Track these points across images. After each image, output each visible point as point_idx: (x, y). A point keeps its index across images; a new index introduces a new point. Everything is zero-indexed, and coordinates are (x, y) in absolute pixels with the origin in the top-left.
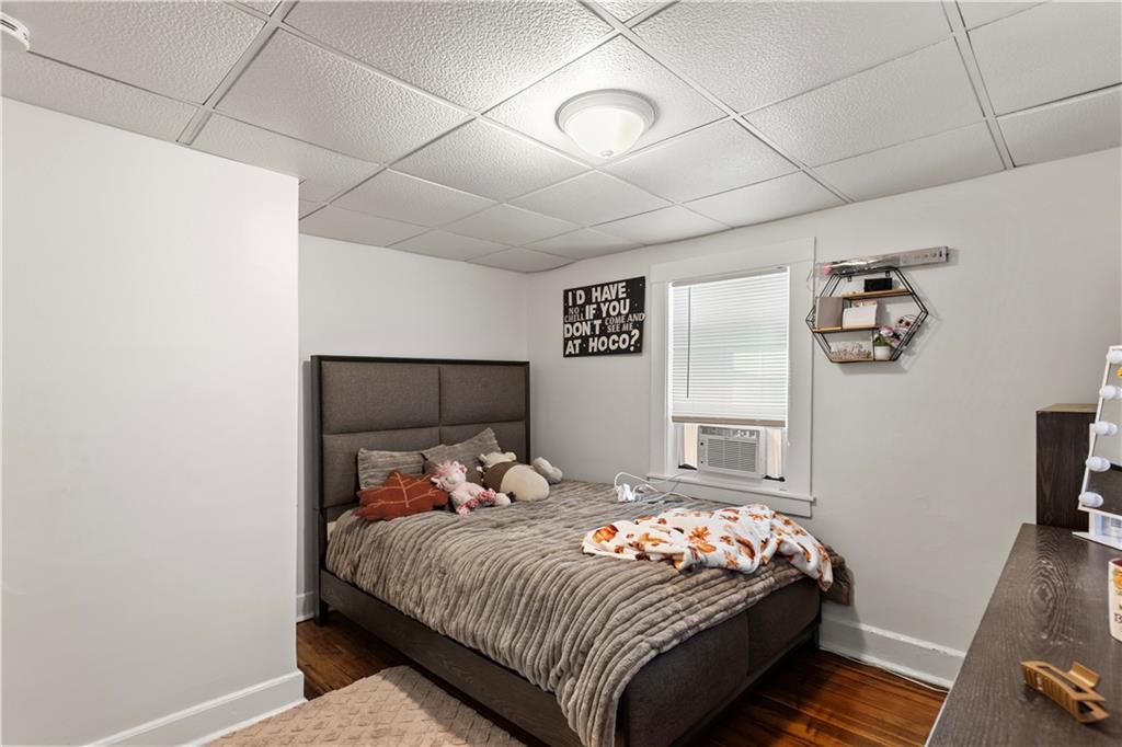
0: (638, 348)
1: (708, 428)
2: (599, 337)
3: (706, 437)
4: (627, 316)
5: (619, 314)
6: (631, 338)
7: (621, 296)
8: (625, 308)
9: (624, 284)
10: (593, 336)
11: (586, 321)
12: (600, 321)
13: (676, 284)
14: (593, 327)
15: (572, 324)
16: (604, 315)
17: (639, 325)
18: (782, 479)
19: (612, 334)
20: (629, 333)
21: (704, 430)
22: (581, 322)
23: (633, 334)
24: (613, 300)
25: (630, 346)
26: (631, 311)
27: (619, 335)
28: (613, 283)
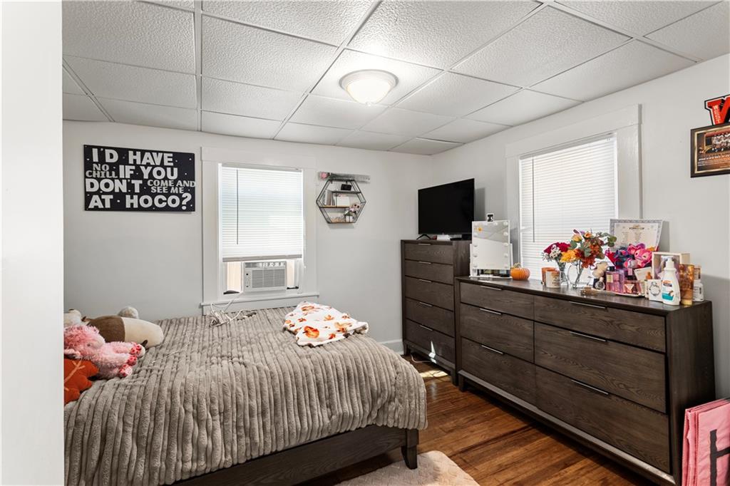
0: (191, 207)
1: (250, 263)
2: (140, 195)
3: (250, 270)
4: (175, 182)
5: (166, 178)
6: (182, 199)
7: (166, 163)
8: (172, 175)
9: (171, 155)
10: (132, 193)
11: (121, 180)
12: (141, 182)
13: (224, 165)
14: (131, 186)
15: (99, 180)
16: (146, 177)
17: (192, 191)
18: (297, 288)
19: (157, 194)
20: (179, 195)
21: (248, 265)
22: (113, 180)
23: (184, 196)
24: (155, 166)
25: (181, 205)
26: (181, 177)
27: (167, 195)
28: (158, 152)
